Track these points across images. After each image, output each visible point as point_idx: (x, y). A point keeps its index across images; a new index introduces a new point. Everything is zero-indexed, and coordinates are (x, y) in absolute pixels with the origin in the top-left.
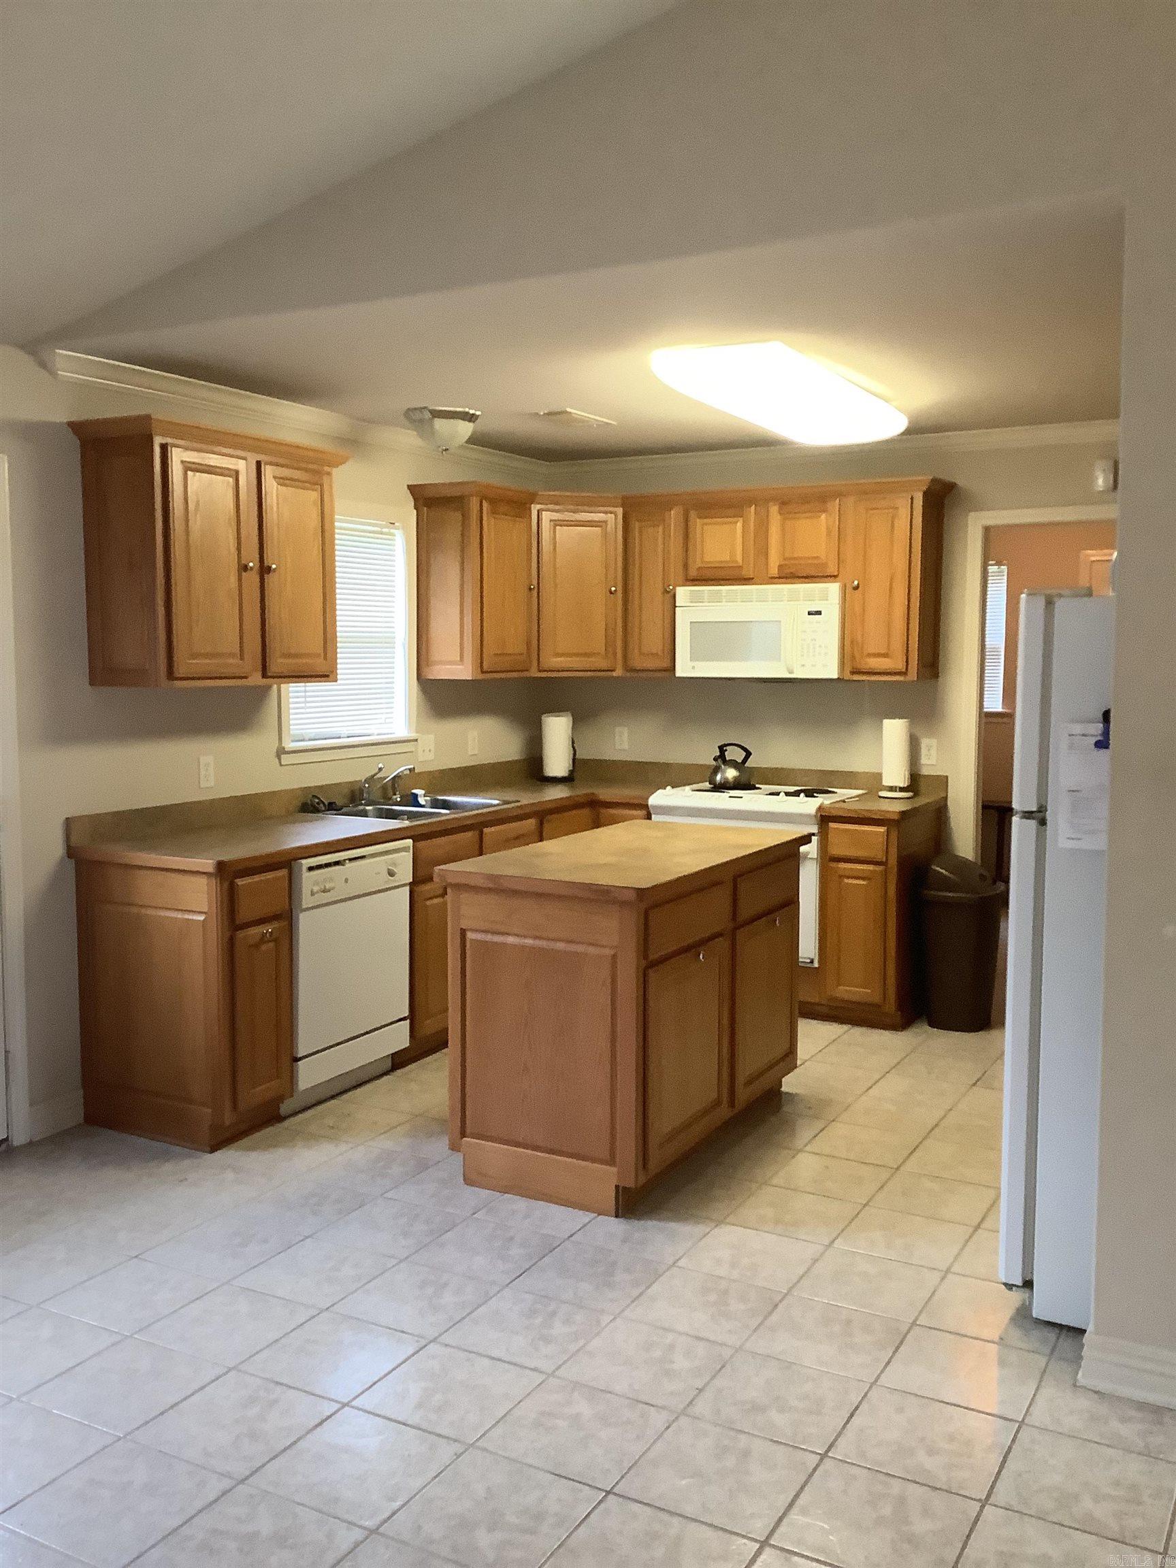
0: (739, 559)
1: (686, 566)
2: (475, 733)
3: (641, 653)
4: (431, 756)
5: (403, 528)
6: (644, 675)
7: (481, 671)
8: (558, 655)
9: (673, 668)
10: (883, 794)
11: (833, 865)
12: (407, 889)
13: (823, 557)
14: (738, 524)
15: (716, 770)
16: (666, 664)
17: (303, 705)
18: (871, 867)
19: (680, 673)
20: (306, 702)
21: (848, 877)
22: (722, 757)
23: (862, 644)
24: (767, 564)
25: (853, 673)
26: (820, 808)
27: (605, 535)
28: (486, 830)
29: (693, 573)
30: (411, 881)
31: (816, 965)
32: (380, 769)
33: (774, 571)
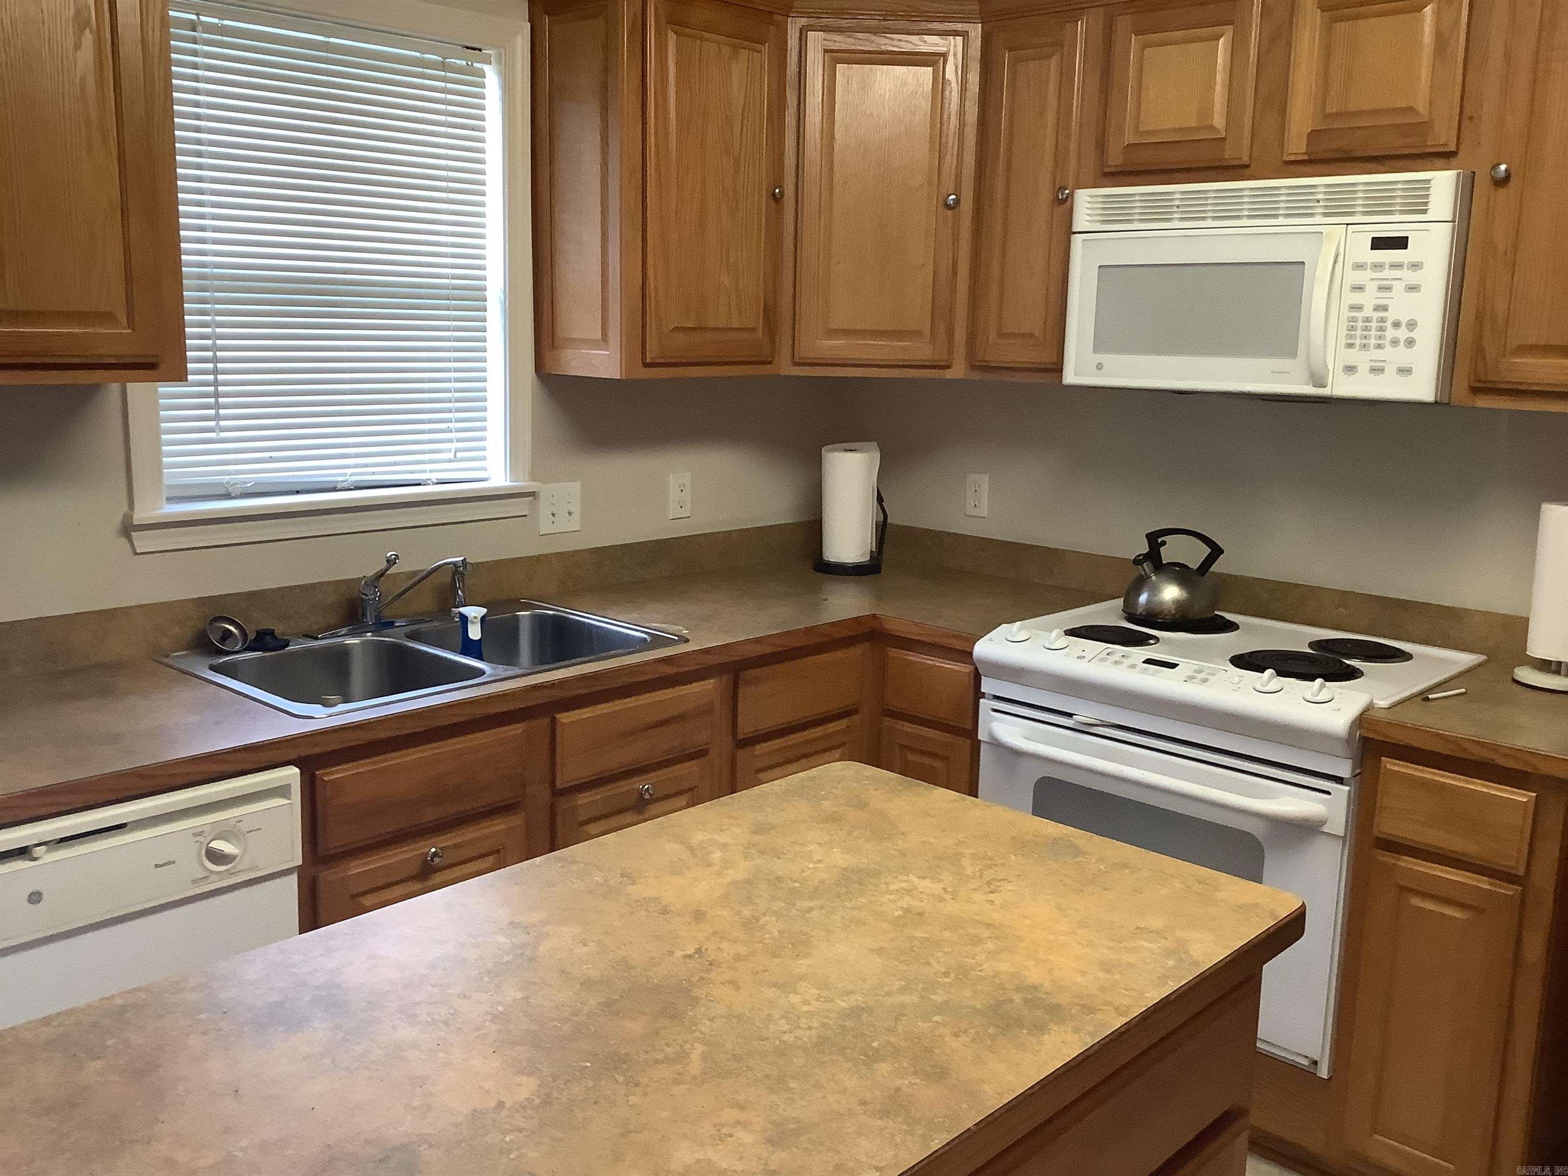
0: (1219, 121)
1: (1101, 145)
2: (686, 479)
3: (1002, 335)
4: (574, 524)
5: (499, 61)
6: (1006, 377)
7: (643, 363)
8: (832, 333)
9: (1058, 369)
10: (1526, 675)
11: (1386, 858)
12: (294, 878)
13: (1421, 106)
14: (1222, 40)
15: (1139, 584)
16: (1046, 357)
17: (212, 424)
18: (1484, 883)
19: (1070, 377)
20: (217, 418)
21: (1417, 893)
22: (1153, 556)
23: (1507, 321)
24: (1282, 129)
25: (1475, 390)
26: (1363, 720)
27: (939, 84)
28: (565, 718)
29: (1115, 158)
30: (301, 863)
31: (1324, 1072)
32: (391, 562)
33: (1297, 146)
